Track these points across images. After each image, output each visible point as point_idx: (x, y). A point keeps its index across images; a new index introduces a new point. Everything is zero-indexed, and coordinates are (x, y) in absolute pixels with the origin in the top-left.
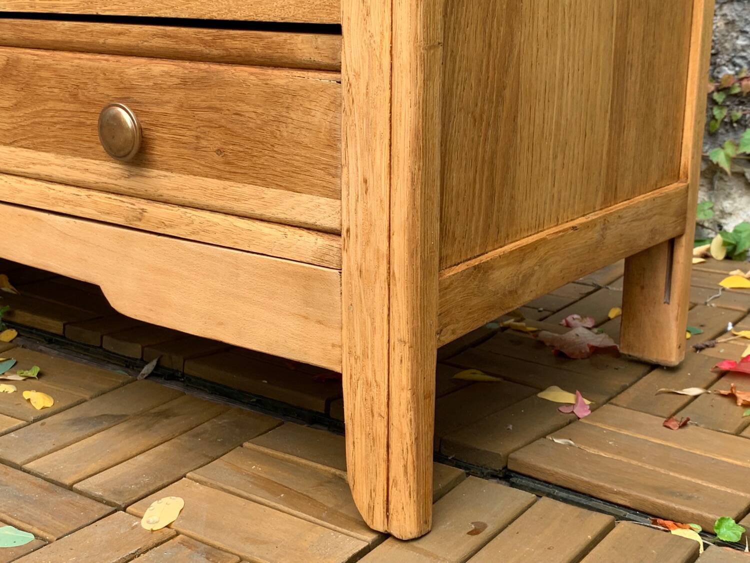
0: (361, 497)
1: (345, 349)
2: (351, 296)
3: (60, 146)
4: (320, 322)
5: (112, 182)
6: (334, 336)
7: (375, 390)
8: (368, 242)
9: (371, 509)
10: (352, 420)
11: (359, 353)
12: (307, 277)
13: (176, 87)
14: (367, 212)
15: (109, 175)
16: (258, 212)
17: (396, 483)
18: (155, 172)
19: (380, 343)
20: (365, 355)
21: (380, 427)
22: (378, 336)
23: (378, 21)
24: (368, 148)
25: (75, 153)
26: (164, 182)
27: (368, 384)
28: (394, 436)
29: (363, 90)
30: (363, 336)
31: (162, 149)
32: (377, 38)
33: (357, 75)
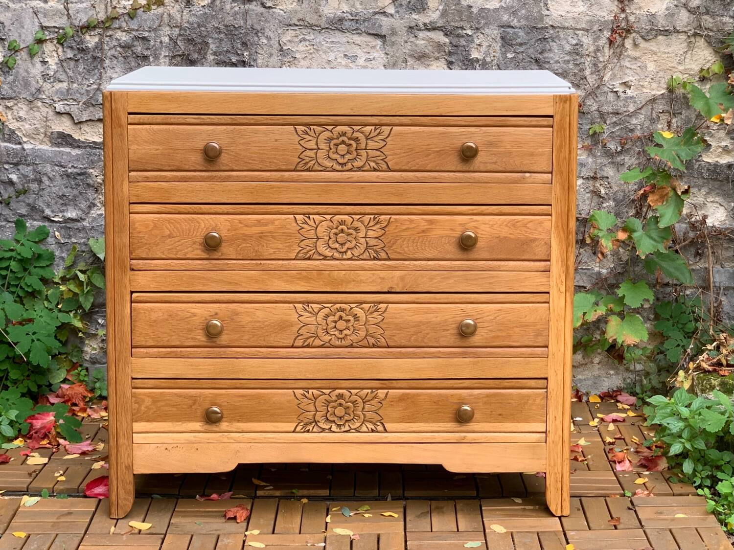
0: (552, 508)
1: (548, 465)
2: (550, 449)
3: (426, 421)
4: (538, 459)
5: (451, 429)
6: (544, 462)
7: (558, 475)
8: (556, 434)
9: (557, 510)
10: (550, 485)
11: (552, 465)
12: (534, 447)
13: (483, 397)
14: (556, 426)
15: (451, 427)
16: (515, 430)
17: (565, 500)
18: (472, 424)
19: (560, 461)
20: (555, 465)
21: (560, 485)
22: (559, 459)
23: (560, 377)
24: (557, 408)
25: (434, 422)
26: (475, 426)
27: (556, 474)
28: (564, 486)
29: (555, 394)
30: (554, 460)
31: (477, 416)
32: (560, 380)
33: (553, 390)
